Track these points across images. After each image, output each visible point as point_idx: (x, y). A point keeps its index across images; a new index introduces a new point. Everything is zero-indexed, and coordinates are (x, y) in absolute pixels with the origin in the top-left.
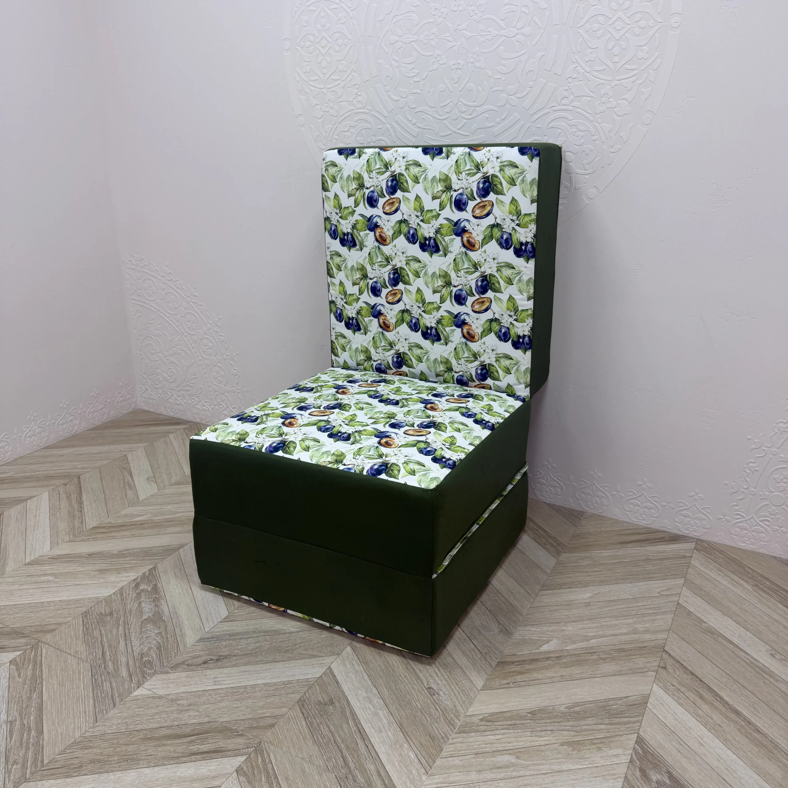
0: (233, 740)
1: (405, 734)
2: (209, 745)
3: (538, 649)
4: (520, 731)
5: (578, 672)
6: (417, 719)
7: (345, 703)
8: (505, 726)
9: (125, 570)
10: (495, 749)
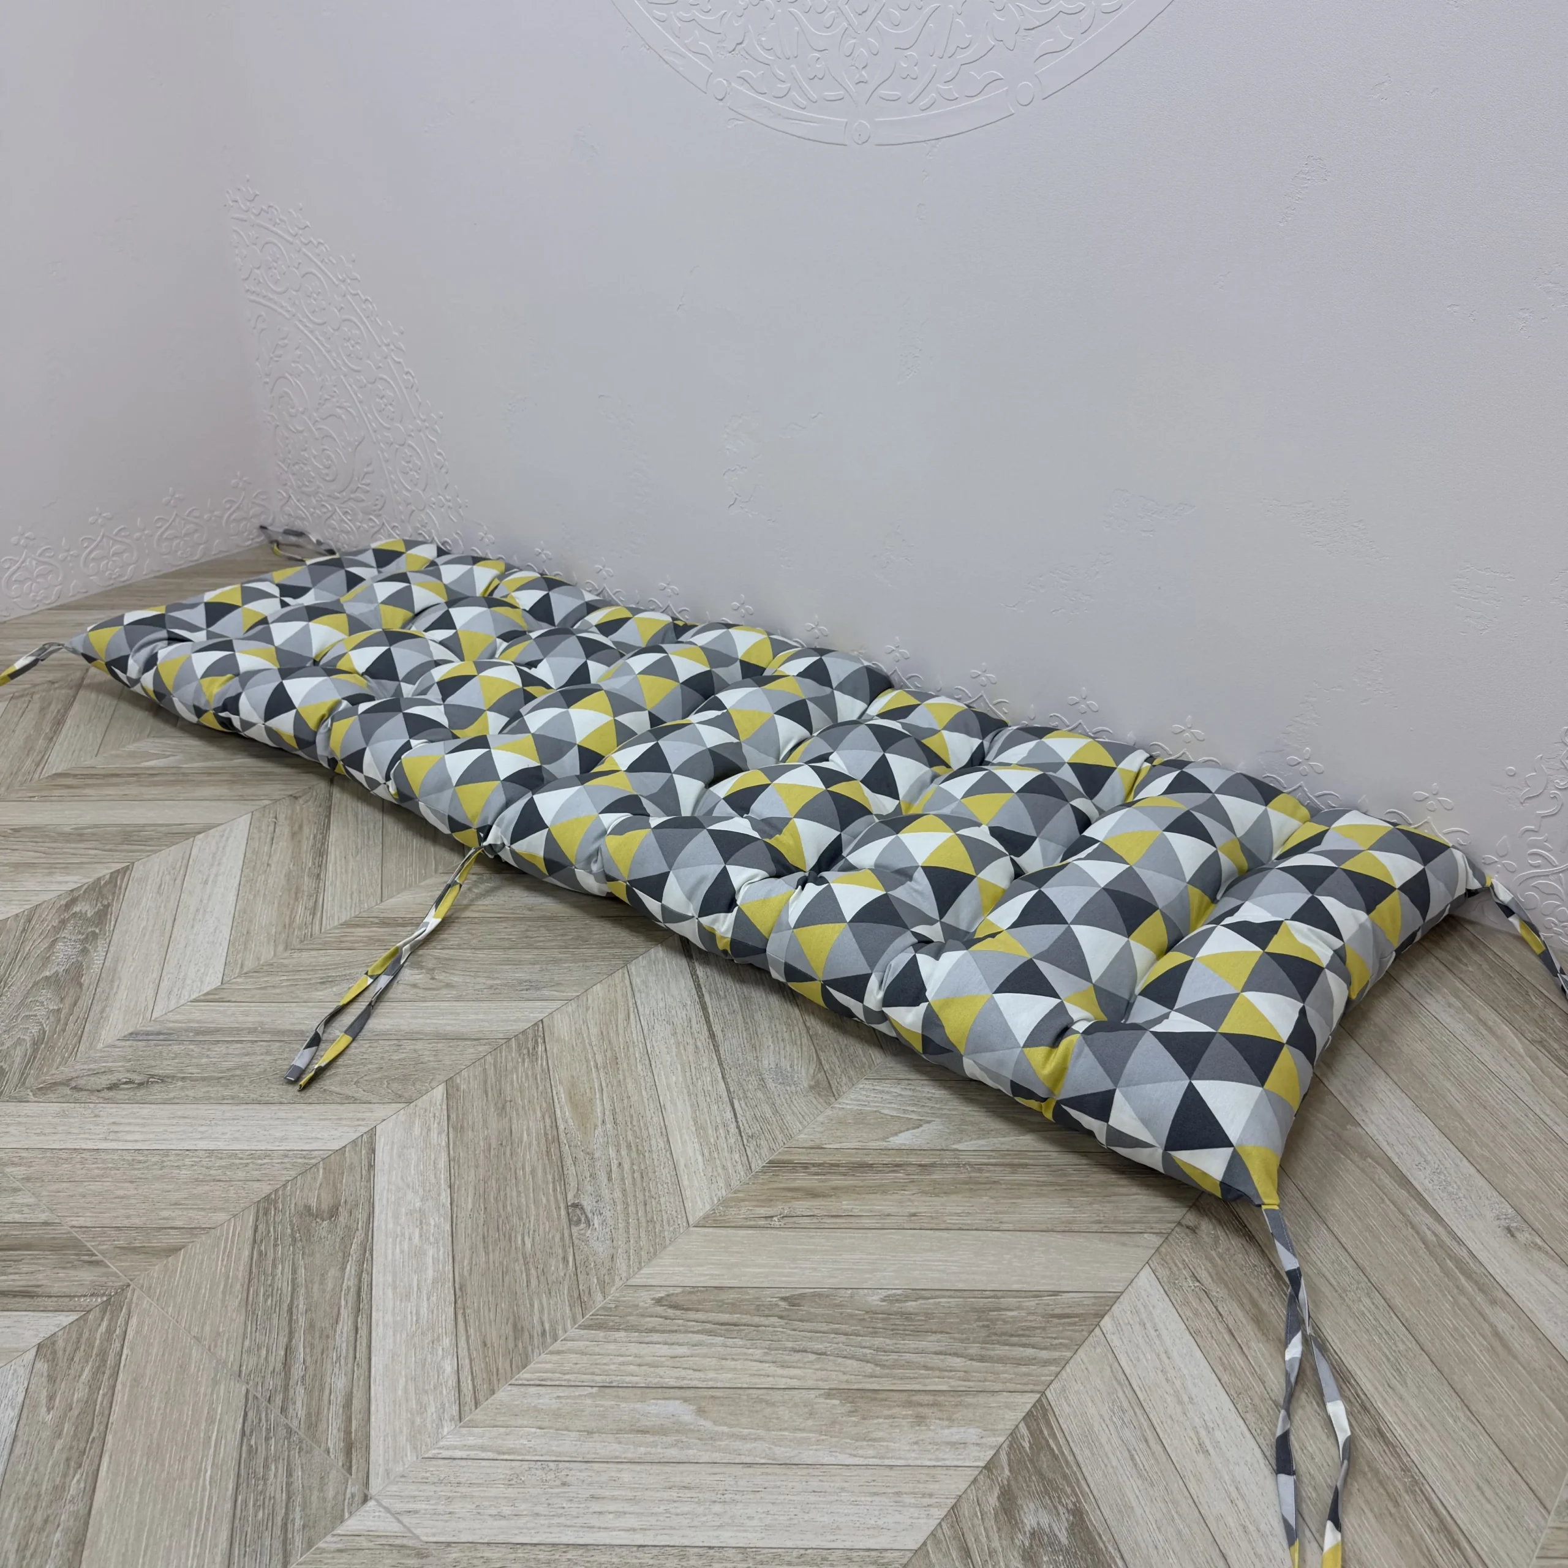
0: (72, 1272)
1: (460, 1312)
2: (16, 1277)
3: (884, 1139)
4: (739, 1342)
5: (959, 1210)
6: (507, 1279)
7: (361, 1215)
8: (709, 1326)
9: (67, 868)
10: (656, 1380)
